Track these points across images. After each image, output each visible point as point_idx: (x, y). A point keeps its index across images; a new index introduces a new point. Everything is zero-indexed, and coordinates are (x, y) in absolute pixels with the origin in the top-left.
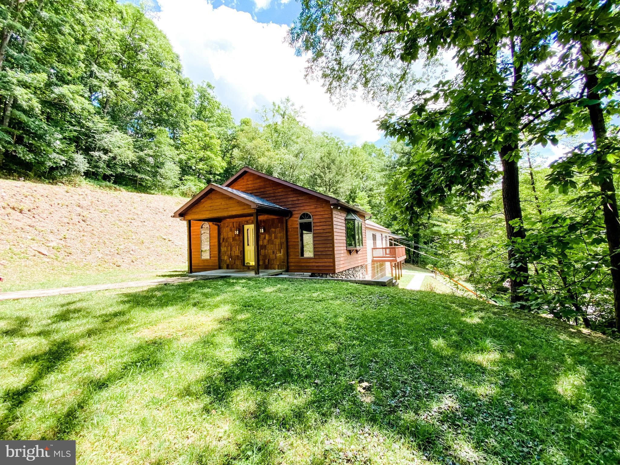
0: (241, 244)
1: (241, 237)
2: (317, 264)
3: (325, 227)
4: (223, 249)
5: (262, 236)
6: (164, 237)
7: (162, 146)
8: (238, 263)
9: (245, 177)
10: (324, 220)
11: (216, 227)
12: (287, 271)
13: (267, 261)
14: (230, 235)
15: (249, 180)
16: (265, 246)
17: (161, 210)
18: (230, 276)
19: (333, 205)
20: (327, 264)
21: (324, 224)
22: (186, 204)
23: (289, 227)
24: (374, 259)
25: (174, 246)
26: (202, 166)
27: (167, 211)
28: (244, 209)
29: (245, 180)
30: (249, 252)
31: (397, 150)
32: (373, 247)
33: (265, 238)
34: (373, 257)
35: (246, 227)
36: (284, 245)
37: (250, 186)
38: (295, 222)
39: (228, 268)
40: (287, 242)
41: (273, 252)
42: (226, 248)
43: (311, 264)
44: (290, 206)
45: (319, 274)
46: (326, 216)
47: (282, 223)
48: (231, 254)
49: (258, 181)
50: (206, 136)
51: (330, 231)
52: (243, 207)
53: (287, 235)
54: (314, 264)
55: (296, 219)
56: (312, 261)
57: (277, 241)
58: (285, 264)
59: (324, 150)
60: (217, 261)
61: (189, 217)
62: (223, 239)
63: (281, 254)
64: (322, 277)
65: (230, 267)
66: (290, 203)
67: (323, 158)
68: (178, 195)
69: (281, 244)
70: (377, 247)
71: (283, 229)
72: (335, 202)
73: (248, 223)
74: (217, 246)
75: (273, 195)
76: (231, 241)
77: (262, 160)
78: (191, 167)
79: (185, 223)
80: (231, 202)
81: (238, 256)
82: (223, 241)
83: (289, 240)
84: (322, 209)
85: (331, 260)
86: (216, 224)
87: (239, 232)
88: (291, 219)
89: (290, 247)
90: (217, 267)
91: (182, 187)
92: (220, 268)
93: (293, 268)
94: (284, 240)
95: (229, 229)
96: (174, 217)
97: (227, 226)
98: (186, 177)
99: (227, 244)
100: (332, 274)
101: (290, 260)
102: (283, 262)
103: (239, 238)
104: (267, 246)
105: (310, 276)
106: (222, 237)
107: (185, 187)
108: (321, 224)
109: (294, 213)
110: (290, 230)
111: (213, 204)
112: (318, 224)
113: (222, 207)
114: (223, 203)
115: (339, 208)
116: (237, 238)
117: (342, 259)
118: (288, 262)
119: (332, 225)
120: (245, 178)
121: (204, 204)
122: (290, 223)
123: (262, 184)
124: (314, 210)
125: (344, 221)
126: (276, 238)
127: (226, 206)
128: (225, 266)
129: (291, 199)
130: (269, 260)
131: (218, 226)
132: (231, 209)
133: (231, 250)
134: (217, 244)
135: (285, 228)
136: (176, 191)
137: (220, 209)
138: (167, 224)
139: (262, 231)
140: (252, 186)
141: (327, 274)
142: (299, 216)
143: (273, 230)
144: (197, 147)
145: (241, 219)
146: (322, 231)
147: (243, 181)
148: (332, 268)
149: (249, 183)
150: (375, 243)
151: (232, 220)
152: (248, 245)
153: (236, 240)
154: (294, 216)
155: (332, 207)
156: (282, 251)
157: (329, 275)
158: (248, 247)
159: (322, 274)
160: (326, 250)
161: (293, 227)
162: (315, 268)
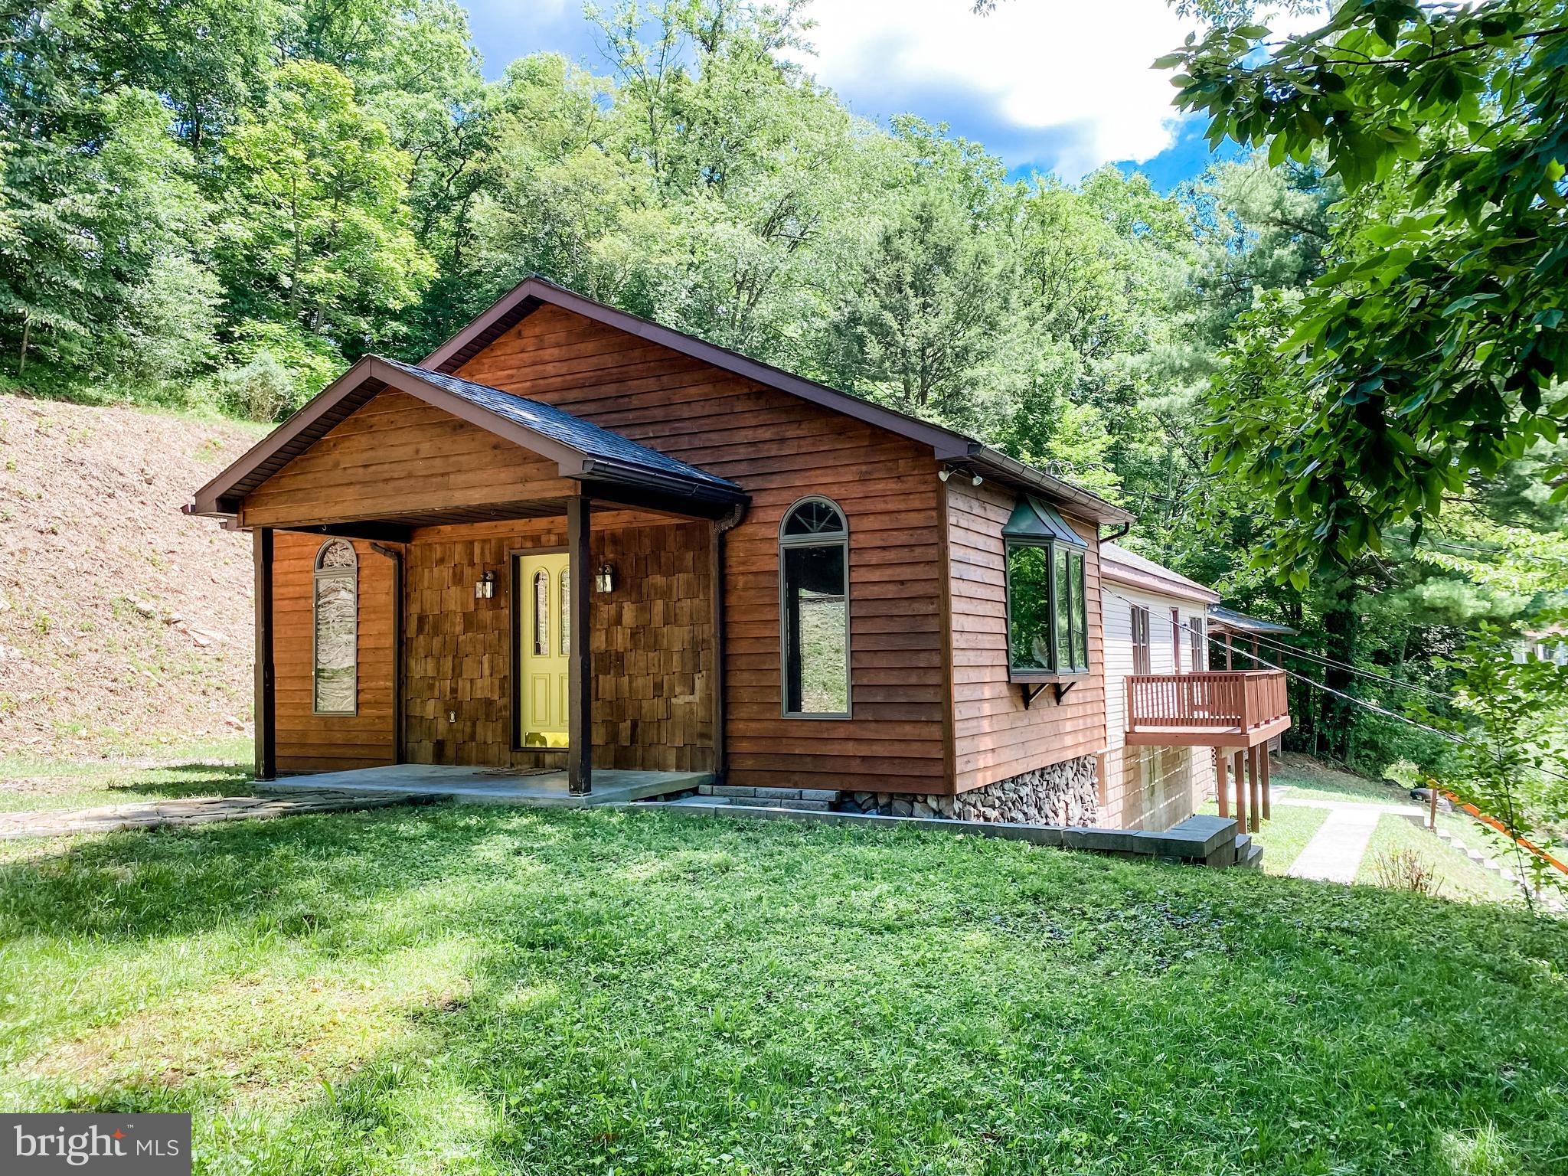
0: (507, 645)
1: (506, 613)
2: (864, 750)
3: (906, 573)
4: (420, 668)
5: (604, 608)
7: (143, 176)
8: (490, 734)
9: (532, 329)
10: (902, 538)
11: (390, 562)
12: (722, 778)
13: (625, 727)
14: (454, 599)
15: (551, 338)
16: (620, 657)
17: (133, 479)
18: (449, 799)
19: (946, 464)
20: (915, 750)
21: (905, 555)
22: (252, 452)
23: (735, 567)
24: (1138, 729)
27: (160, 484)
28: (525, 480)
29: (529, 343)
30: (540, 686)
31: (1254, 207)
32: (1131, 673)
33: (618, 620)
34: (1134, 722)
35: (531, 565)
36: (710, 657)
37: (550, 369)
38: (765, 548)
39: (439, 756)
40: (724, 640)
41: (658, 687)
42: (430, 665)
43: (834, 749)
44: (743, 469)
45: (875, 795)
46: (915, 519)
47: (704, 548)
48: (454, 691)
49: (589, 347)
50: (344, 132)
51: (930, 589)
52: (520, 471)
53: (724, 609)
54: (851, 749)
55: (769, 532)
56: (841, 732)
57: (678, 637)
58: (714, 744)
60: (390, 725)
61: (264, 515)
62: (422, 620)
63: (696, 698)
64: (887, 810)
65: (450, 751)
66: (743, 453)
68: (211, 411)
69: (696, 647)
70: (1154, 672)
71: (707, 576)
72: (960, 451)
73: (538, 545)
74: (390, 656)
75: (659, 414)
76: (459, 629)
77: (605, 249)
78: (272, 280)
79: (245, 543)
80: (462, 444)
81: (489, 702)
82: (420, 630)
83: (735, 631)
84: (893, 486)
85: (935, 732)
86: (387, 551)
87: (494, 591)
88: (747, 529)
89: (741, 663)
90: (390, 753)
91: (230, 374)
92: (402, 757)
93: (749, 763)
94: (709, 631)
95: (445, 573)
96: (195, 510)
97: (442, 561)
98: (250, 325)
99: (436, 642)
100: (938, 797)
101: (738, 727)
102: (703, 736)
103: (497, 618)
104: (631, 657)
105: (834, 806)
106: (414, 609)
107: (244, 372)
108: (891, 556)
109: (758, 500)
110: (741, 581)
111: (380, 453)
112: (874, 558)
113: (419, 468)
115: (977, 481)
116: (487, 615)
117: (986, 725)
118: (725, 738)
119: (941, 562)
120: (527, 332)
121: (335, 455)
122: (737, 550)
123: (608, 361)
124: (857, 491)
125: (996, 546)
126: (670, 618)
127: (438, 465)
128: (427, 747)
129: (750, 435)
130: (634, 725)
131: (399, 556)
133: (457, 672)
134: (389, 641)
135: (714, 573)
136: (200, 388)
137: (410, 476)
138: (161, 545)
139: (605, 584)
140: (563, 368)
141: (912, 799)
142: (783, 516)
143: (659, 580)
144: (304, 184)
145: (503, 528)
146: (891, 591)
147: (518, 344)
148: (937, 770)
149: (547, 354)
150: (1141, 654)
151: (464, 531)
152: (538, 650)
153: (482, 627)
154: (761, 515)
155: (943, 476)
156: (699, 684)
157: (925, 801)
158: (538, 659)
159: (891, 796)
160: (913, 680)
161: (754, 569)
162: (856, 767)
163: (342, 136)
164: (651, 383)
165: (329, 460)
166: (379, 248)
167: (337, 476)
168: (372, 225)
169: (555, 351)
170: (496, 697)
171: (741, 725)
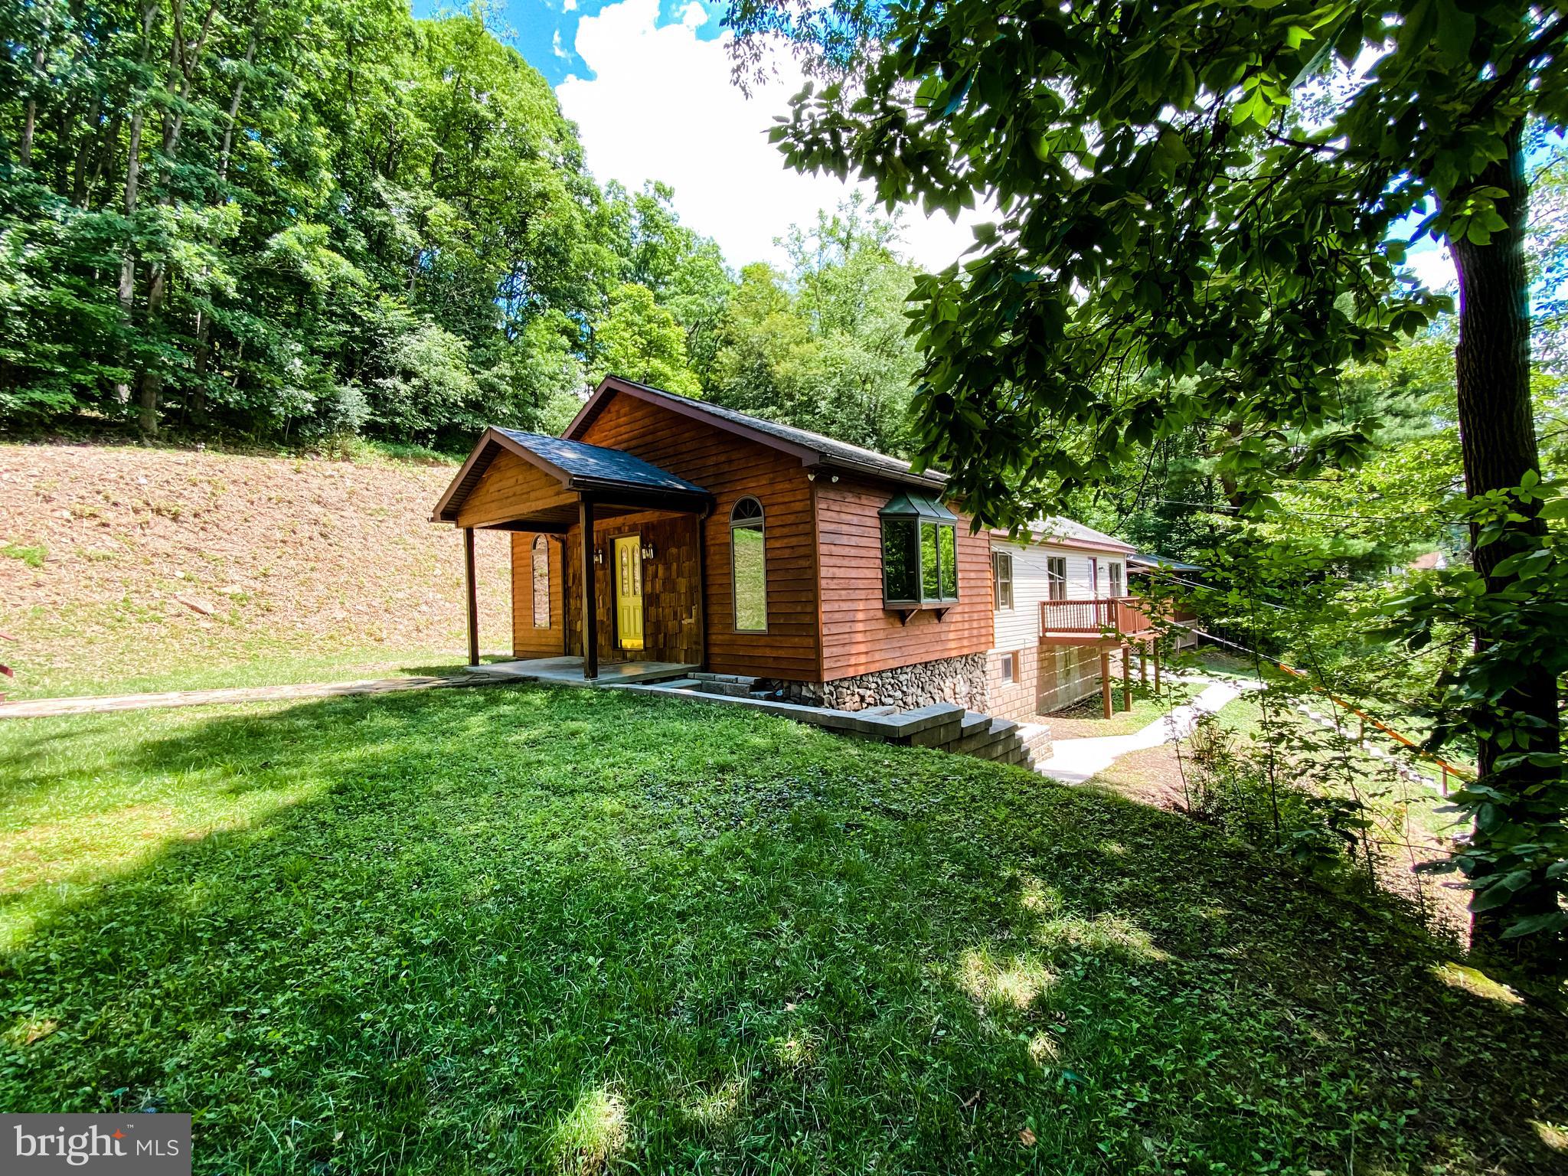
0: (610, 590)
1: (609, 571)
2: (775, 653)
3: (794, 541)
4: (573, 603)
5: (649, 568)
8: (604, 640)
9: (614, 407)
10: (791, 519)
11: (559, 545)
12: (706, 668)
13: (661, 637)
15: (623, 411)
16: (658, 597)
18: (536, 679)
19: (811, 469)
20: (801, 654)
21: (793, 530)
22: (451, 486)
23: (708, 541)
24: (1048, 634)
28: (559, 494)
29: (614, 415)
30: (625, 614)
32: (1047, 599)
33: (656, 575)
34: (1045, 630)
35: (621, 543)
36: (699, 596)
37: (623, 430)
38: (723, 529)
40: (705, 586)
41: (675, 614)
42: (578, 601)
43: (760, 652)
44: (711, 481)
45: (782, 681)
46: (798, 506)
47: (694, 530)
49: (639, 414)
51: (807, 551)
53: (704, 567)
54: (768, 652)
55: (724, 519)
56: (762, 642)
57: (683, 584)
58: (701, 647)
60: (562, 634)
61: (466, 520)
62: (573, 577)
63: (692, 621)
64: (787, 690)
66: (711, 471)
69: (692, 590)
70: (1069, 598)
71: (695, 547)
72: (815, 460)
73: (621, 532)
74: (562, 597)
75: (671, 451)
77: (786, 369)
79: (460, 535)
80: (534, 474)
81: (602, 623)
82: (573, 583)
83: (711, 580)
84: (787, 486)
85: (810, 642)
86: (558, 539)
87: (604, 559)
88: (715, 518)
89: (713, 599)
90: (562, 650)
92: (569, 652)
93: (716, 660)
94: (697, 580)
96: (433, 520)
100: (814, 683)
101: (714, 638)
102: (696, 643)
103: (605, 575)
104: (662, 596)
108: (786, 531)
109: (719, 500)
110: (712, 550)
111: (503, 484)
112: (777, 533)
113: (518, 489)
115: (835, 479)
116: (600, 574)
117: (859, 637)
118: (706, 644)
119: (812, 533)
121: (488, 485)
122: (711, 531)
123: (647, 421)
124: (767, 490)
125: (876, 523)
126: (680, 574)
127: (525, 488)
128: (578, 647)
129: (715, 459)
130: (665, 636)
131: (563, 541)
132: (534, 494)
134: (561, 589)
135: (699, 545)
137: (515, 495)
139: (651, 554)
140: (627, 428)
141: (801, 684)
142: (730, 509)
143: (674, 550)
145: (605, 523)
146: (787, 553)
147: (609, 416)
148: (812, 667)
149: (621, 420)
150: (1057, 588)
152: (624, 593)
154: (721, 509)
155: (811, 478)
156: (694, 612)
157: (808, 685)
158: (624, 598)
159: (790, 682)
160: (799, 609)
161: (718, 542)
162: (771, 664)
163: (649, 321)
164: (667, 433)
165: (484, 490)
166: (668, 379)
167: (489, 498)
168: (667, 370)
169: (624, 419)
170: (607, 619)
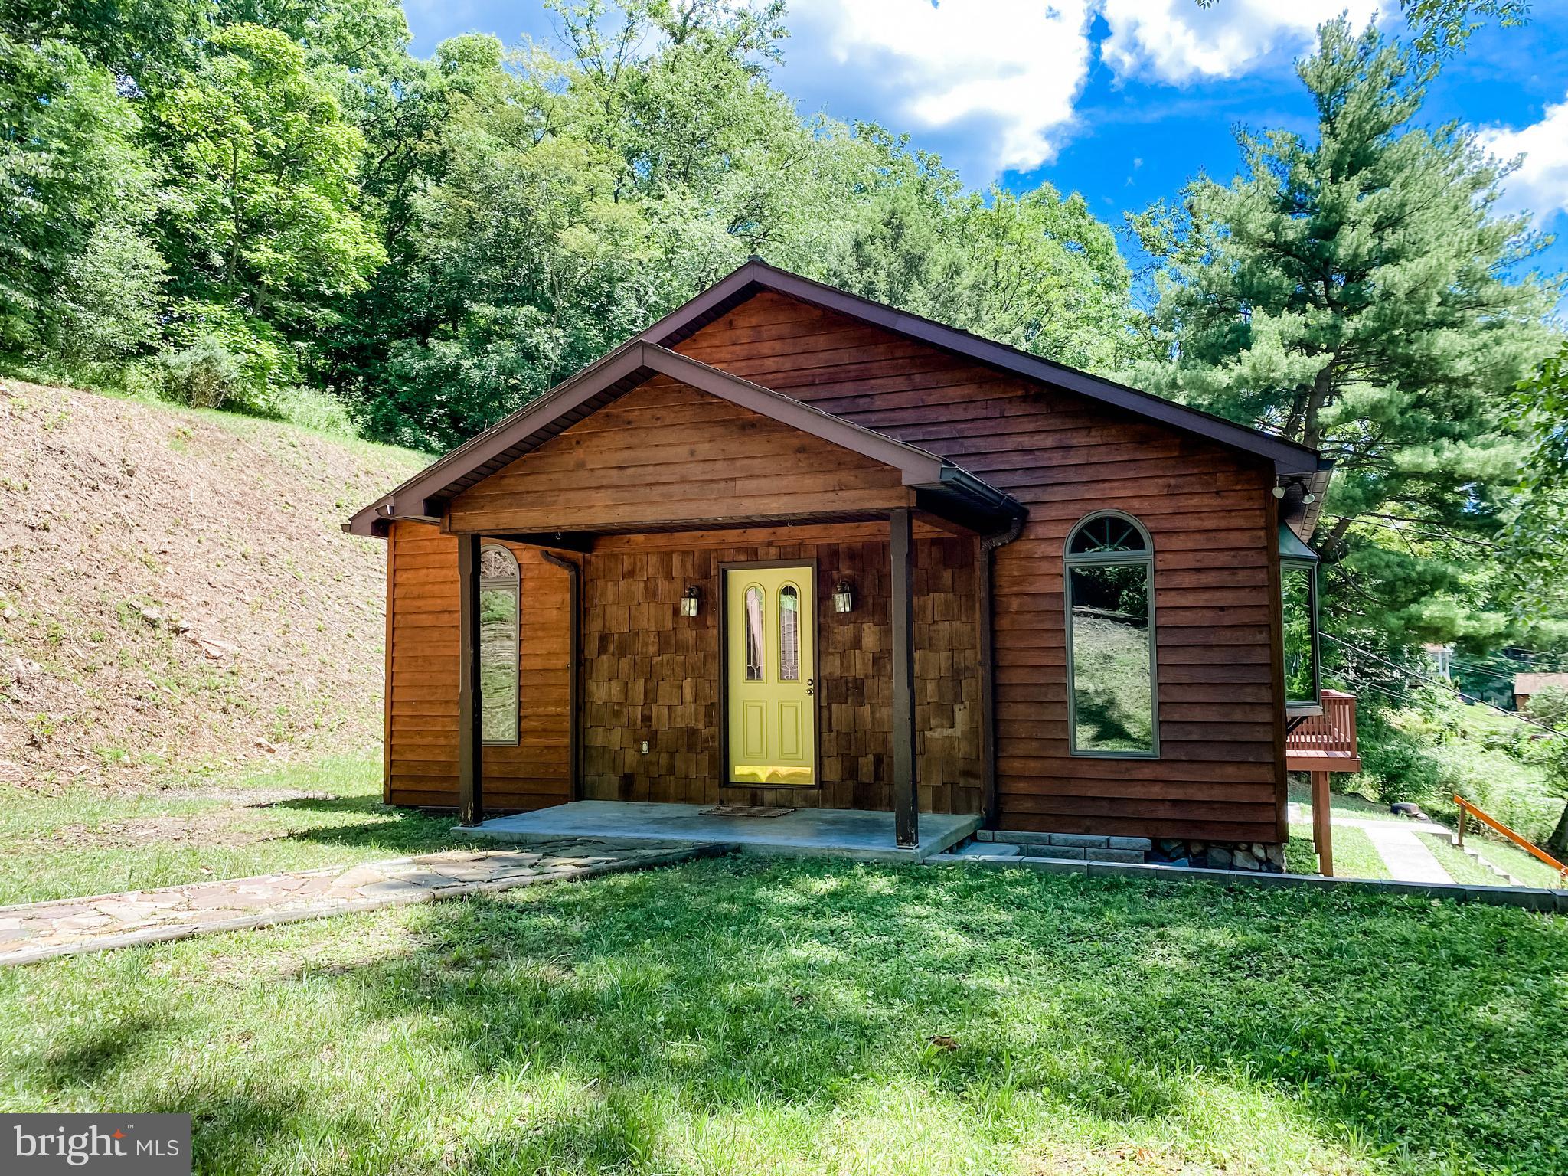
0: (714, 668)
1: (713, 632)
2: (1175, 794)
3: (1228, 598)
4: (603, 692)
5: (838, 630)
6: (152, 613)
8: (697, 767)
9: (746, 321)
10: (1222, 559)
11: (564, 574)
12: (993, 820)
13: (866, 764)
14: (649, 617)
15: (774, 331)
16: (858, 685)
17: (114, 470)
20: (1242, 795)
21: (1225, 578)
23: (1006, 588)
25: (203, 661)
26: (271, 255)
27: (141, 475)
28: (842, 487)
29: (743, 335)
30: (754, 714)
33: (857, 643)
35: (742, 580)
36: (976, 686)
37: (770, 364)
38: (1045, 567)
39: (628, 791)
40: (995, 668)
42: (615, 688)
43: (1138, 792)
44: (1020, 479)
45: (1186, 844)
46: (1239, 539)
47: (967, 565)
48: (647, 719)
49: (820, 341)
50: (291, 102)
51: (1259, 617)
53: (993, 633)
54: (1156, 791)
55: (1051, 550)
56: (1146, 773)
57: (933, 663)
58: (982, 783)
59: (869, 212)
60: (566, 756)
61: (481, 520)
62: (604, 639)
63: (957, 732)
64: (1200, 860)
65: (641, 785)
66: (1015, 461)
67: (868, 248)
69: (957, 674)
71: (970, 596)
72: (1306, 466)
74: (566, 678)
75: (910, 416)
76: (653, 649)
77: (574, 238)
80: (755, 445)
81: (692, 732)
82: (602, 649)
83: (1006, 659)
84: (1210, 501)
85: (1265, 774)
86: (562, 561)
87: (699, 608)
88: (1023, 546)
89: (1017, 694)
90: (566, 789)
91: (169, 355)
92: (580, 792)
93: (1028, 806)
94: (974, 657)
95: (637, 588)
97: (631, 573)
98: (190, 306)
99: (624, 664)
100: (1265, 846)
101: (1014, 766)
102: (967, 774)
103: (700, 638)
104: (873, 685)
106: (595, 627)
107: (186, 356)
108: (1206, 579)
109: (1036, 514)
110: (1015, 604)
111: (642, 454)
112: (1188, 580)
113: (696, 471)
114: (704, 449)
116: (689, 635)
118: (998, 777)
120: (740, 322)
121: (579, 454)
122: (1009, 569)
123: (846, 356)
124: (1165, 506)
126: (923, 643)
127: (721, 469)
128: (614, 780)
129: (1027, 442)
130: (878, 761)
131: (574, 566)
132: (752, 485)
133: (650, 697)
134: (564, 661)
135: (982, 594)
136: (135, 372)
137: (683, 481)
138: (152, 545)
139: (842, 603)
140: (787, 364)
141: (1232, 847)
142: (1070, 532)
145: (711, 538)
146: (1208, 618)
147: (728, 336)
148: (1266, 816)
149: (765, 348)
151: (661, 540)
152: (753, 673)
153: (681, 647)
154: (1040, 531)
155: (1277, 493)
156: (961, 715)
157: (1249, 850)
158: (753, 685)
159: (1207, 844)
160: (1238, 716)
161: (1032, 589)
162: (1164, 813)
163: (289, 107)
164: (900, 382)
165: (570, 459)
167: (583, 478)
168: (323, 204)
169: (778, 346)
170: (701, 726)
171: (1017, 764)
